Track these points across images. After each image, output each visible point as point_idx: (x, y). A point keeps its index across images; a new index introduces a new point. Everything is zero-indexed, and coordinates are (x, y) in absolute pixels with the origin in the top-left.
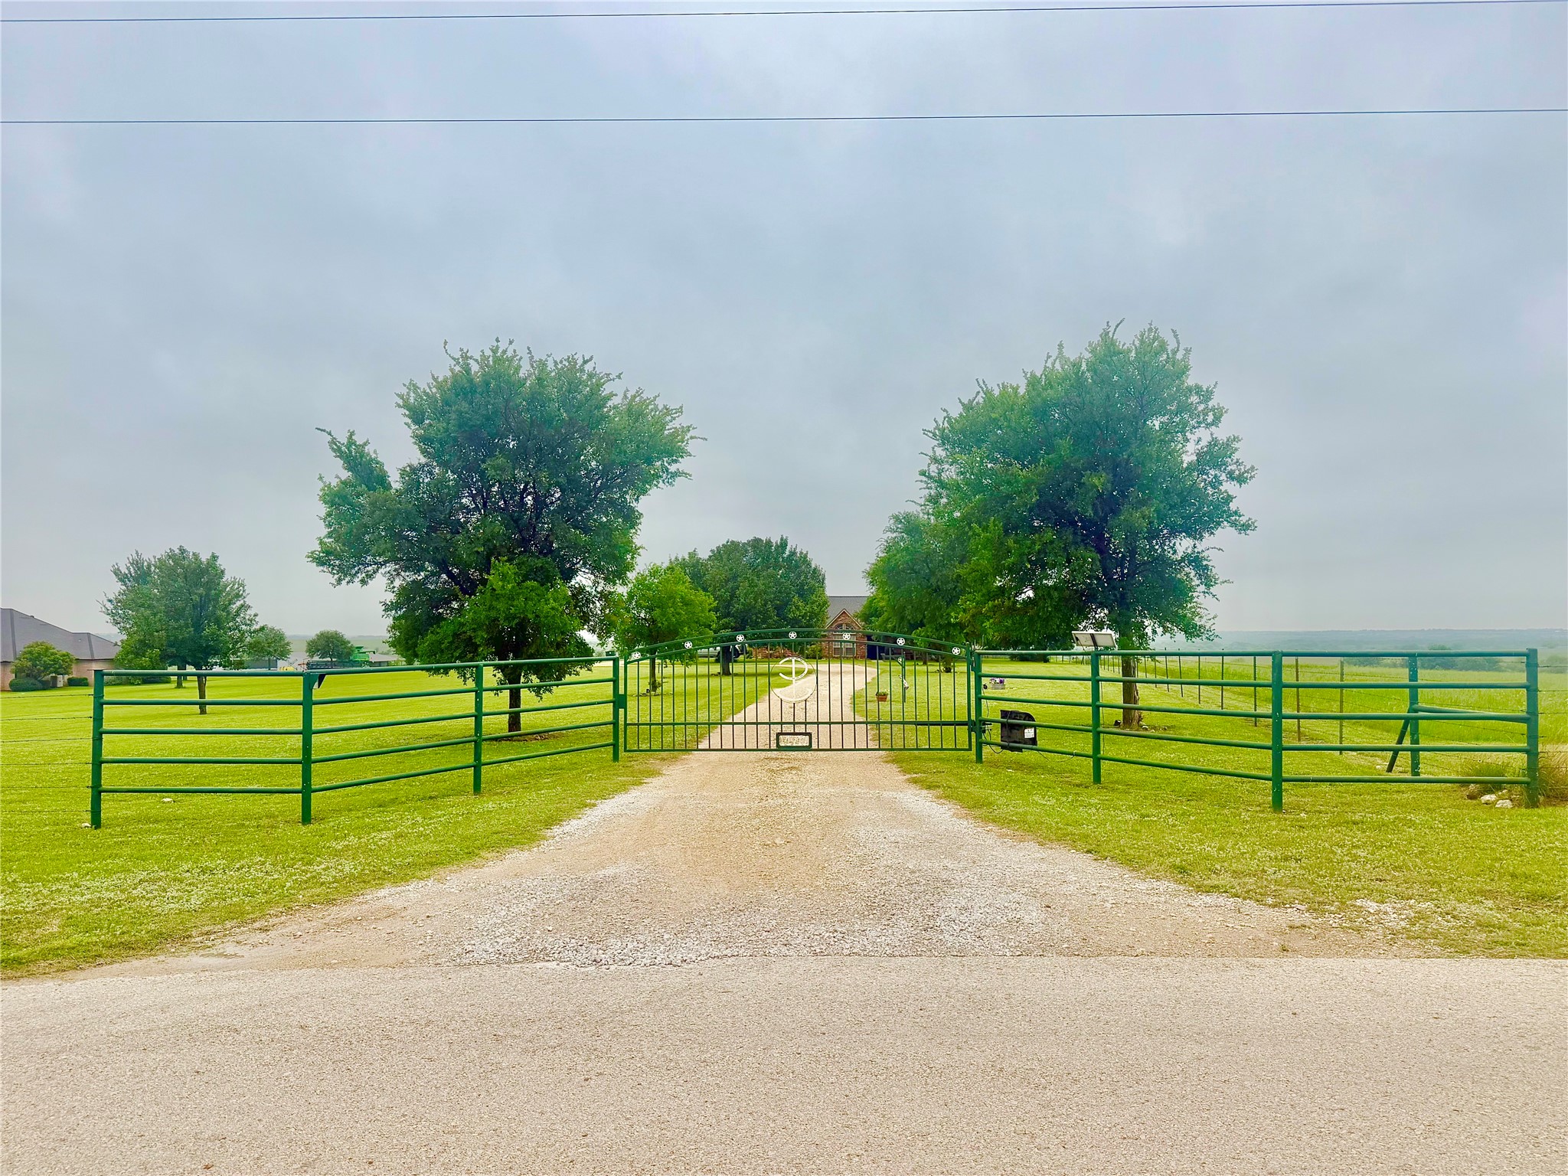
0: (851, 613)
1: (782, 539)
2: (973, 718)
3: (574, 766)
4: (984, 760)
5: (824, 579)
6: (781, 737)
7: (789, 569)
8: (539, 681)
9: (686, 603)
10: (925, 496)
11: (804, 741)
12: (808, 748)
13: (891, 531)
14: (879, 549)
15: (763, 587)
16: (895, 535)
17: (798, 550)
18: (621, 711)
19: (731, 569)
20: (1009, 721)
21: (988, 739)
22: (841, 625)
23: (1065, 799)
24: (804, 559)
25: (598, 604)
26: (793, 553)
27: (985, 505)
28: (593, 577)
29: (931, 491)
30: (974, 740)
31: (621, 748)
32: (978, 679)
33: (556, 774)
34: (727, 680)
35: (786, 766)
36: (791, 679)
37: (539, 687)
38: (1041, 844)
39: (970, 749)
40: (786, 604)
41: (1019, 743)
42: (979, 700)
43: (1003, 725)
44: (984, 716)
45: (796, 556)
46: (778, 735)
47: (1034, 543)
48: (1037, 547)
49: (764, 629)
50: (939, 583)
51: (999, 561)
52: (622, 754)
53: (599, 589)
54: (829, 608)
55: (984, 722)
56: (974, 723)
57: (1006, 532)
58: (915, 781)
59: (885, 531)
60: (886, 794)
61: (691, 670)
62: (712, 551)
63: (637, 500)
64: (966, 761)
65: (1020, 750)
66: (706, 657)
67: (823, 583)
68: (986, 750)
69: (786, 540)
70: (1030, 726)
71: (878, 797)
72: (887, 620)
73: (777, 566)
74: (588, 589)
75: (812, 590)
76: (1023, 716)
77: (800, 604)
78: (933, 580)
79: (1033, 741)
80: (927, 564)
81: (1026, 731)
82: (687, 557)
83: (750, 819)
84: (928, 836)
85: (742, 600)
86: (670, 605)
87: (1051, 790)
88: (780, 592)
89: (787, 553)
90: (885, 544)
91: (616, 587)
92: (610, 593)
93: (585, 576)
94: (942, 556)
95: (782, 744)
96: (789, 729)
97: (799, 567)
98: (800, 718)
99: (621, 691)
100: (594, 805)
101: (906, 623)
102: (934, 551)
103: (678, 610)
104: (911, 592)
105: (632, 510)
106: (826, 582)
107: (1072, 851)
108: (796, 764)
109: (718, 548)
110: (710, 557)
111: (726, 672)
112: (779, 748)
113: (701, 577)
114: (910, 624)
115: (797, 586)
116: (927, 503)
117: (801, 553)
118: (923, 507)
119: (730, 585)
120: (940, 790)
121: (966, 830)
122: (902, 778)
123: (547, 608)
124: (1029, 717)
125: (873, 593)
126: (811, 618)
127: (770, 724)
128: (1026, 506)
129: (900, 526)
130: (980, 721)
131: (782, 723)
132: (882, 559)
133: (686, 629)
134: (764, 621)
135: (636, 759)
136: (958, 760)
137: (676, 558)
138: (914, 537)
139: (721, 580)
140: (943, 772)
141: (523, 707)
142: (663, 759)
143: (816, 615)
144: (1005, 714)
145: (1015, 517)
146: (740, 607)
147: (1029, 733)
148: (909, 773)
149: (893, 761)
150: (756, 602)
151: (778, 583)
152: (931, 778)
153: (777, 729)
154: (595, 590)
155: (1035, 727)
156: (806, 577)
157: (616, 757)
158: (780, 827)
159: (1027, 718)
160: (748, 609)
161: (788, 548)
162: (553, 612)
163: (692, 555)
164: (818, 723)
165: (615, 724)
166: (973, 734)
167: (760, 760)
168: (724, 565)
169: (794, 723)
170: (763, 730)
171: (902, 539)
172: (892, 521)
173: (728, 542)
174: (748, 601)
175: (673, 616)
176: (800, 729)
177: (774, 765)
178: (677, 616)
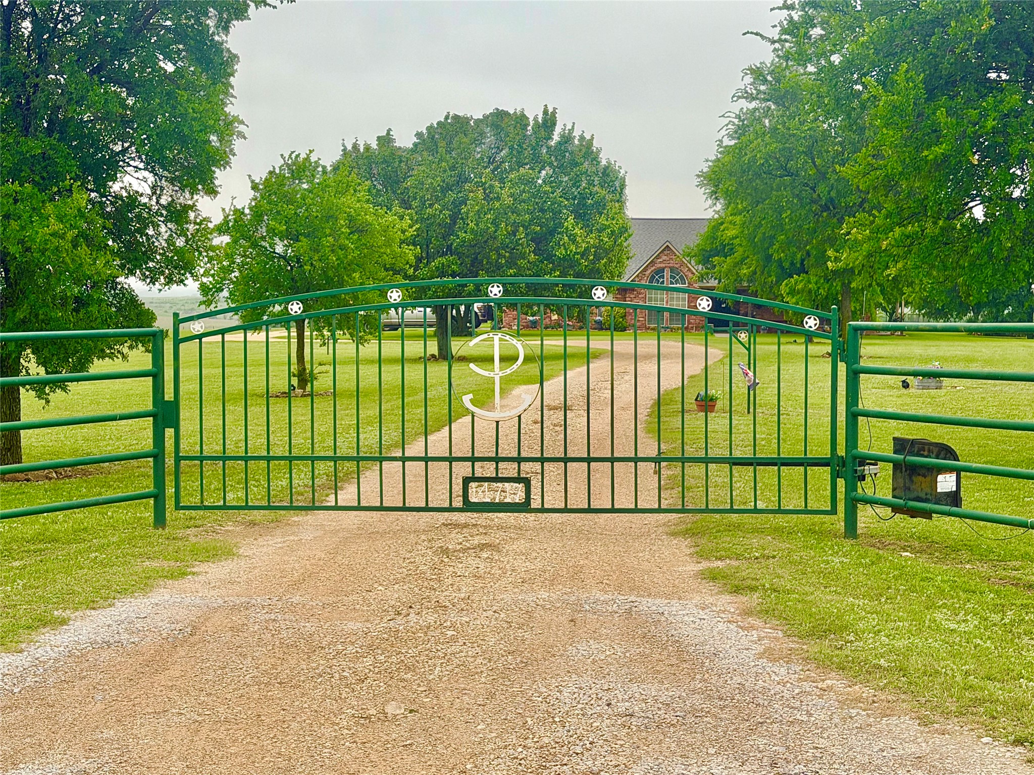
0: (680, 248)
1: (545, 112)
2: (841, 452)
3: (78, 534)
4: (859, 532)
5: (623, 186)
6: (473, 485)
7: (561, 168)
8: (42, 370)
9: (358, 229)
10: (781, 23)
11: (514, 493)
12: (524, 507)
13: (746, 98)
14: (723, 132)
15: (509, 201)
16: (753, 105)
17: (577, 133)
18: (169, 432)
19: (453, 168)
20: (908, 458)
21: (869, 493)
22: (662, 270)
23: (996, 618)
24: (588, 151)
25: (163, 229)
26: (567, 139)
27: (892, 40)
28: (151, 178)
29: (793, 13)
30: (841, 496)
31: (170, 504)
32: (854, 376)
33: (41, 550)
34: (438, 370)
35: (476, 540)
36: (492, 374)
37: (45, 383)
38: (924, 722)
39: (833, 511)
40: (552, 232)
41: (926, 501)
42: (853, 416)
43: (897, 466)
44: (863, 448)
45: (573, 143)
46: (467, 481)
47: (984, 116)
48: (990, 124)
49: (511, 276)
50: (833, 194)
51: (918, 150)
52: (170, 512)
53: (163, 201)
54: (630, 240)
55: (863, 460)
56: (843, 462)
57: (931, 94)
58: (712, 576)
59: (736, 98)
60: (647, 604)
61: (370, 349)
62: (419, 135)
63: (226, 29)
64: (821, 534)
65: (927, 515)
66: (421, 326)
67: (621, 193)
68: (866, 516)
69: (554, 113)
70: (950, 470)
71: (629, 612)
72: (742, 262)
73: (538, 162)
74: (144, 200)
75: (600, 206)
76: (935, 450)
77: (577, 231)
78: (822, 189)
79: (954, 498)
80: (813, 159)
81: (940, 478)
82: (374, 145)
83: (357, 657)
84: (697, 699)
85: (472, 225)
86: (328, 231)
87: (977, 597)
88: (542, 210)
89: (556, 137)
90: (736, 121)
91: (195, 197)
92: (186, 208)
93: (136, 175)
94: (841, 143)
95: (473, 499)
96: (488, 469)
97: (576, 164)
98: (508, 449)
99: (169, 396)
100: (64, 622)
101: (774, 267)
102: (825, 135)
103: (342, 241)
104: (780, 211)
105: (218, 47)
106: (627, 191)
107: (985, 740)
108: (495, 537)
109: (430, 128)
110: (415, 145)
111: (444, 355)
112: (469, 506)
113: (398, 182)
114: (782, 268)
115: (574, 199)
116: (783, 37)
117: (582, 138)
118: (777, 45)
119: (451, 196)
120: (753, 600)
121: (779, 688)
122: (693, 567)
123: (43, 232)
124: (947, 452)
125: (717, 212)
126: (598, 258)
127: (451, 460)
128: (970, 39)
129: (763, 88)
130: (855, 458)
131: (473, 460)
132: (727, 150)
133: (356, 275)
134: (511, 263)
135: (199, 522)
136: (812, 531)
137: (355, 146)
138: (788, 108)
139: (434, 188)
140: (774, 557)
141: (25, 419)
142: (253, 524)
143: (607, 252)
144: (901, 445)
145: (947, 63)
146: (469, 236)
147: (946, 483)
148: (708, 559)
149: (688, 533)
150: (497, 226)
151: (538, 193)
152: (747, 570)
153: (463, 470)
154: (157, 202)
155: (958, 471)
156: (591, 183)
157: (160, 520)
158: (409, 676)
159: (942, 455)
160: (482, 242)
161: (558, 130)
162: (56, 242)
163: (386, 140)
164: (542, 460)
165: (158, 456)
166: (841, 482)
167: (432, 528)
168: (441, 160)
169: (497, 460)
170: (439, 470)
171: (767, 112)
172: (749, 79)
173: (447, 118)
174: (482, 226)
175: (333, 251)
176: (507, 469)
177: (454, 540)
178: (341, 253)
